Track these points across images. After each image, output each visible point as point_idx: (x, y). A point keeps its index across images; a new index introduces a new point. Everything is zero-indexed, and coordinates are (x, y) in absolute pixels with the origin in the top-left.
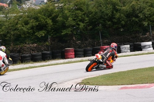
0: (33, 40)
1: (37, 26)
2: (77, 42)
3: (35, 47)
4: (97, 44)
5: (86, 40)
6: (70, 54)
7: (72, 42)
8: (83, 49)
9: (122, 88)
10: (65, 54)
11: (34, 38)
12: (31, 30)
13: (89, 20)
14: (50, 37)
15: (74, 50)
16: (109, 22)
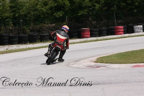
0: (51, 20)
1: (56, 7)
2: (93, 23)
3: (54, 27)
4: (111, 25)
5: (102, 20)
6: (86, 34)
7: (88, 23)
8: (98, 29)
9: (134, 66)
10: (82, 34)
11: (53, 19)
12: (50, 11)
13: (104, 1)
14: (68, 17)
15: (90, 30)
16: (124, 4)
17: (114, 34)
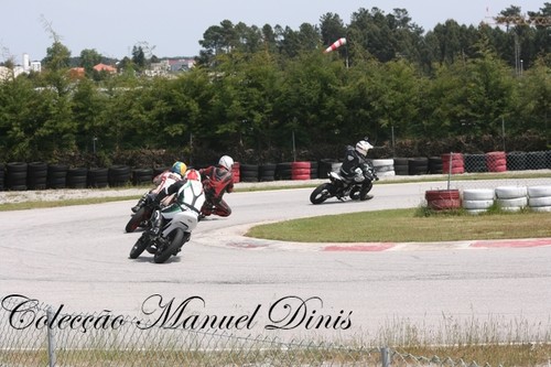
0: (158, 141)
1: (170, 114)
2: (247, 151)
3: (163, 156)
4: (285, 157)
5: (265, 147)
7: (236, 151)
8: (257, 166)
11: (162, 138)
12: (157, 122)
13: (274, 108)
14: (194, 136)
15: (240, 166)
16: (313, 115)
17: (290, 179)
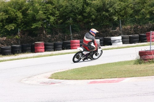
0: (2, 33)
1: (7, 19)
2: (48, 36)
3: (5, 41)
4: (67, 38)
5: (57, 33)
6: (40, 48)
7: (42, 36)
8: (53, 43)
10: (35, 48)
11: (4, 31)
13: (60, 14)
14: (20, 30)
15: (45, 44)
16: (80, 16)
17: (70, 49)
